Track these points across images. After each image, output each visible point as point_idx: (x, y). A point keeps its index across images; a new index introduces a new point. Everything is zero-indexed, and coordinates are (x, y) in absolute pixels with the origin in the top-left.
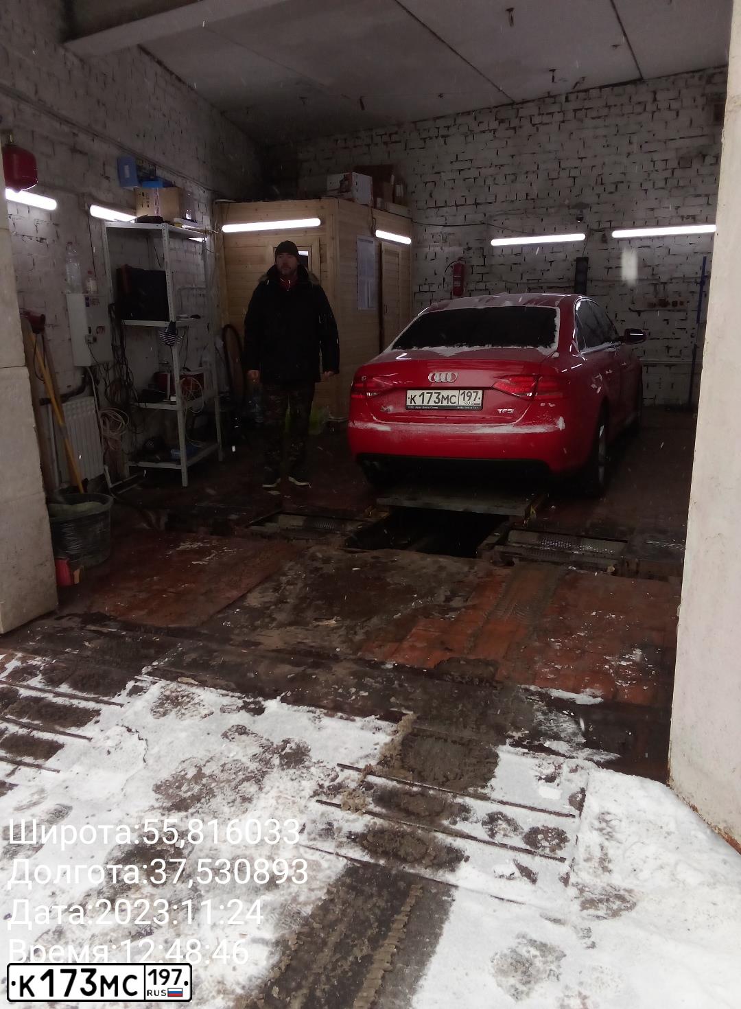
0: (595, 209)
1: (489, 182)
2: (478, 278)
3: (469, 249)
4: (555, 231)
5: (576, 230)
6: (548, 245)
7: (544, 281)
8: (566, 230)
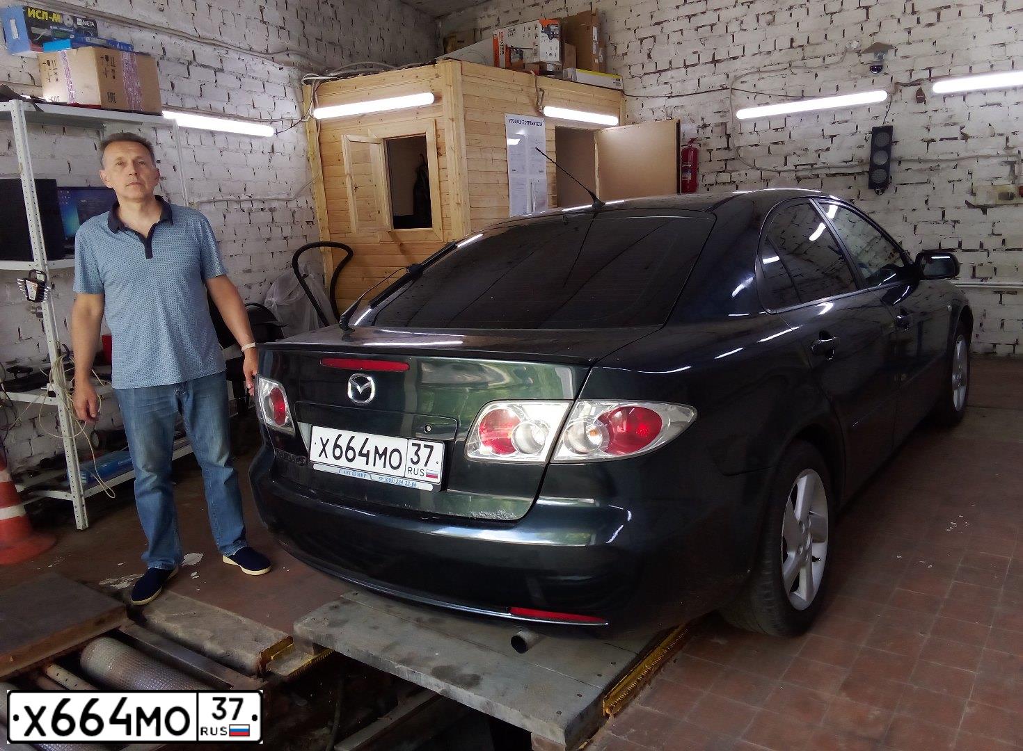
0: (902, 51)
1: (734, 28)
2: (719, 166)
3: (705, 126)
4: (838, 91)
5: (873, 86)
6: (827, 112)
7: (822, 165)
8: (856, 89)
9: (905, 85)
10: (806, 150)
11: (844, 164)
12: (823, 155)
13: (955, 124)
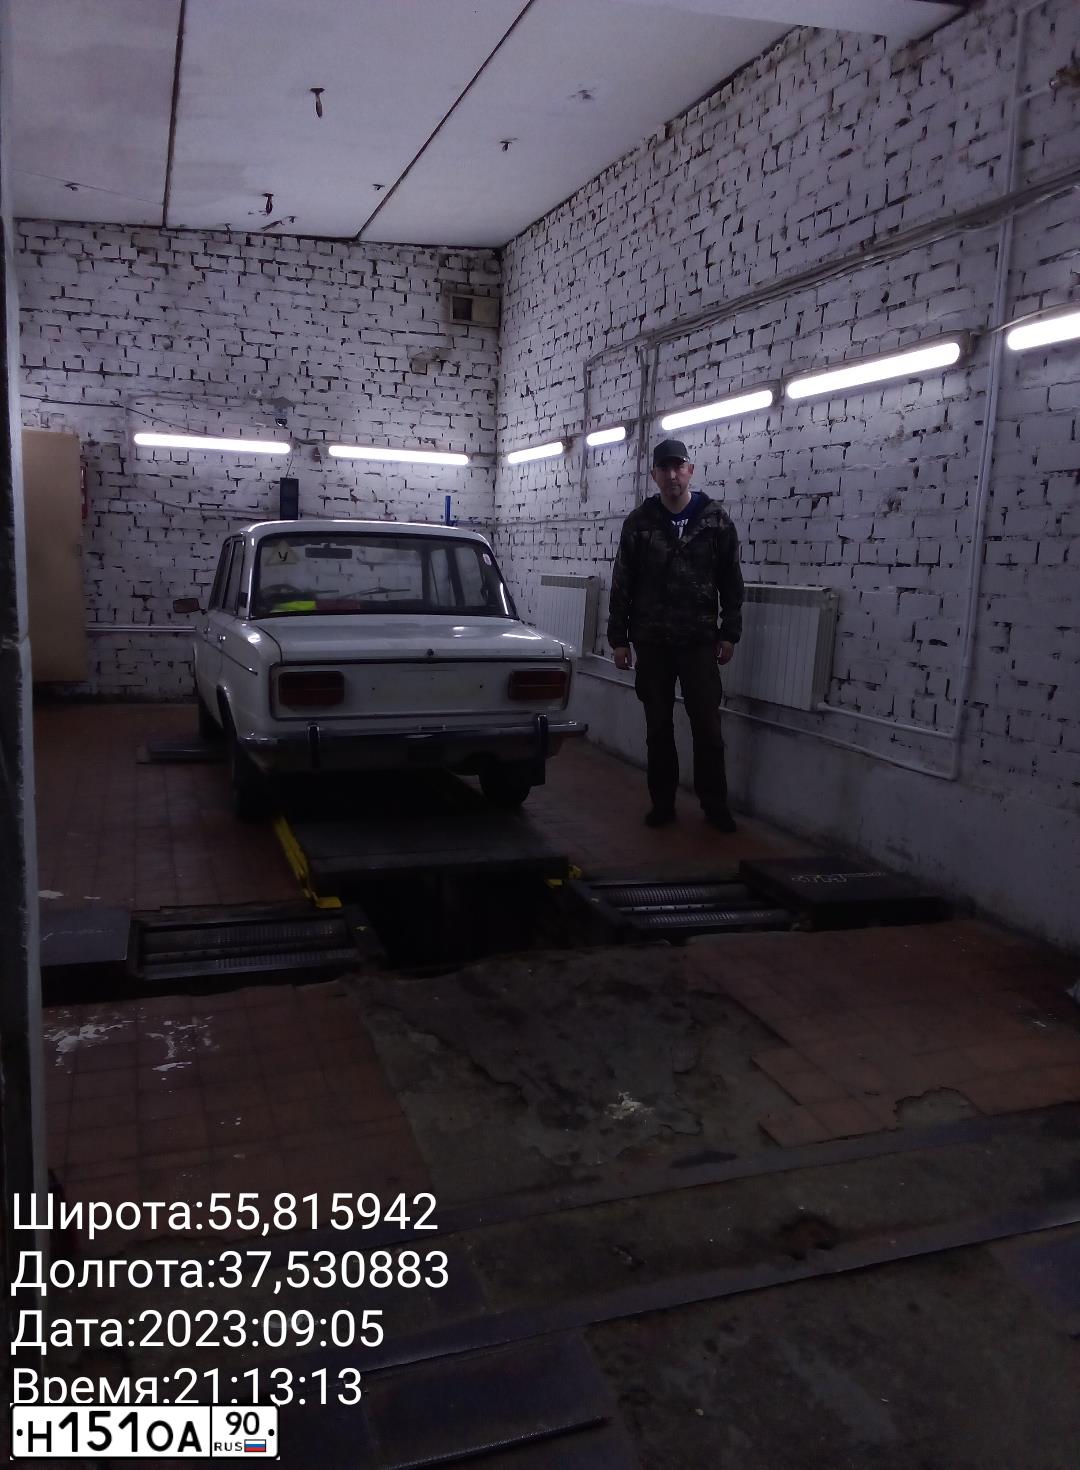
0: (299, 409)
1: (125, 341)
2: (112, 492)
3: (93, 444)
4: (241, 435)
5: (274, 437)
6: (231, 454)
7: (228, 508)
8: (258, 436)
9: (304, 442)
10: (211, 489)
11: (250, 509)
12: (229, 496)
13: (345, 486)
